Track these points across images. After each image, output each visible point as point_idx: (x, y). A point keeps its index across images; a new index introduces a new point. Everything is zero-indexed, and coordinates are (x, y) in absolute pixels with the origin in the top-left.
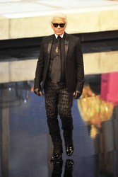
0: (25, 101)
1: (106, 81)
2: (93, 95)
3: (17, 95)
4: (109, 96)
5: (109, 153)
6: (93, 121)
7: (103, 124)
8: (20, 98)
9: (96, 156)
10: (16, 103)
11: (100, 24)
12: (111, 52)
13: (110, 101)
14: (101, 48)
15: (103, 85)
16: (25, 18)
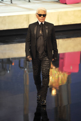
0: (8, 72)
1: (63, 59)
2: (54, 67)
3: (3, 68)
4: (64, 68)
5: (64, 106)
6: (54, 85)
7: (60, 87)
8: (5, 69)
9: (56, 109)
10: (3, 73)
11: (58, 20)
12: (66, 39)
13: (65, 72)
14: (60, 36)
15: (61, 61)
16: (9, 16)
